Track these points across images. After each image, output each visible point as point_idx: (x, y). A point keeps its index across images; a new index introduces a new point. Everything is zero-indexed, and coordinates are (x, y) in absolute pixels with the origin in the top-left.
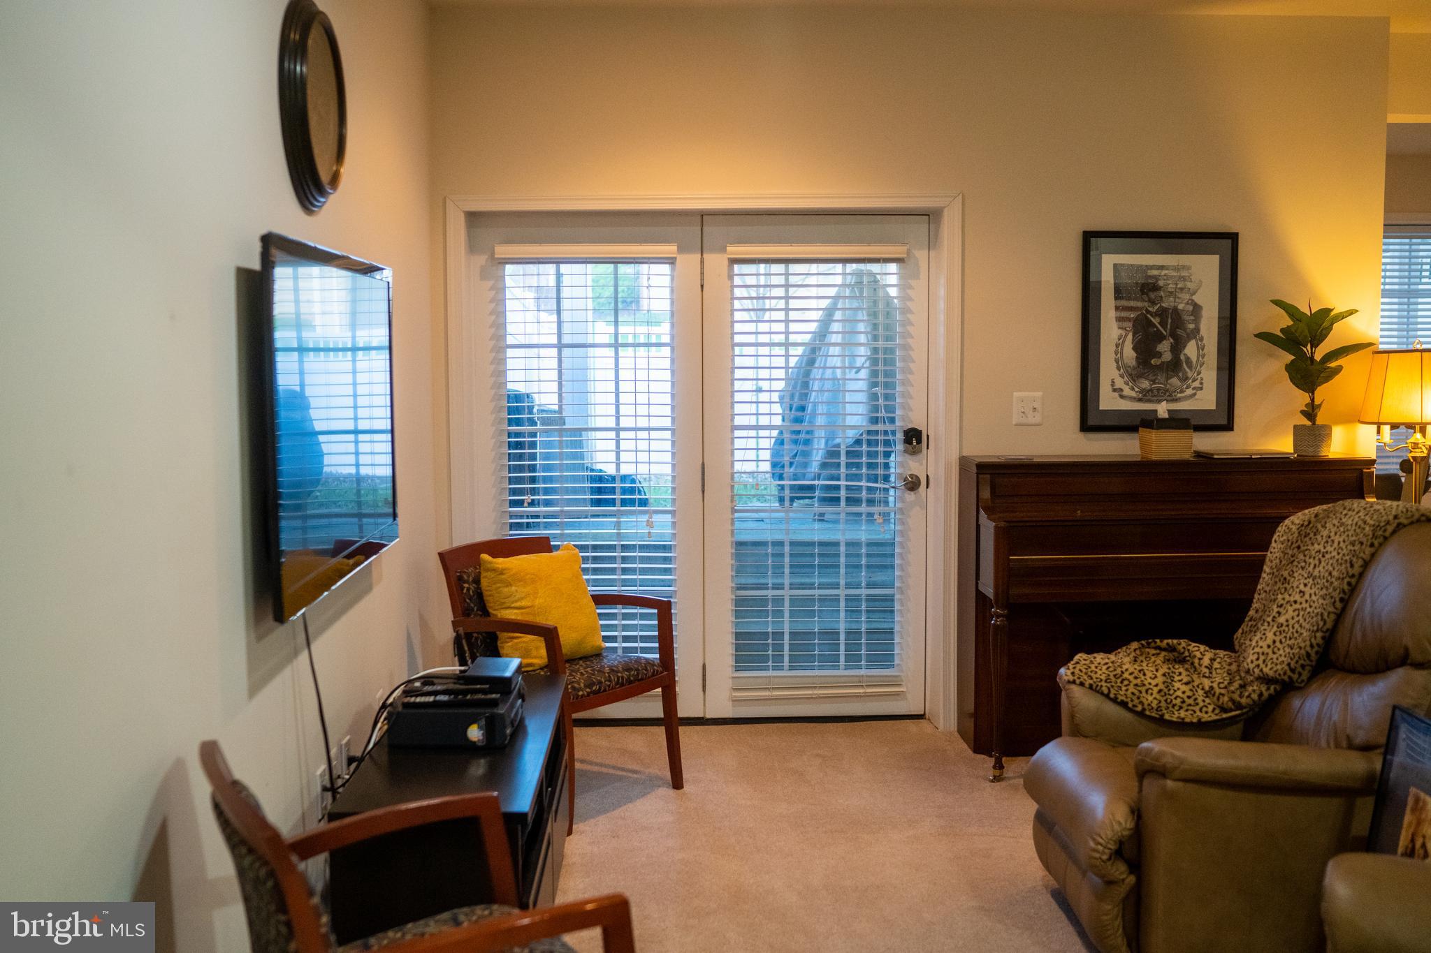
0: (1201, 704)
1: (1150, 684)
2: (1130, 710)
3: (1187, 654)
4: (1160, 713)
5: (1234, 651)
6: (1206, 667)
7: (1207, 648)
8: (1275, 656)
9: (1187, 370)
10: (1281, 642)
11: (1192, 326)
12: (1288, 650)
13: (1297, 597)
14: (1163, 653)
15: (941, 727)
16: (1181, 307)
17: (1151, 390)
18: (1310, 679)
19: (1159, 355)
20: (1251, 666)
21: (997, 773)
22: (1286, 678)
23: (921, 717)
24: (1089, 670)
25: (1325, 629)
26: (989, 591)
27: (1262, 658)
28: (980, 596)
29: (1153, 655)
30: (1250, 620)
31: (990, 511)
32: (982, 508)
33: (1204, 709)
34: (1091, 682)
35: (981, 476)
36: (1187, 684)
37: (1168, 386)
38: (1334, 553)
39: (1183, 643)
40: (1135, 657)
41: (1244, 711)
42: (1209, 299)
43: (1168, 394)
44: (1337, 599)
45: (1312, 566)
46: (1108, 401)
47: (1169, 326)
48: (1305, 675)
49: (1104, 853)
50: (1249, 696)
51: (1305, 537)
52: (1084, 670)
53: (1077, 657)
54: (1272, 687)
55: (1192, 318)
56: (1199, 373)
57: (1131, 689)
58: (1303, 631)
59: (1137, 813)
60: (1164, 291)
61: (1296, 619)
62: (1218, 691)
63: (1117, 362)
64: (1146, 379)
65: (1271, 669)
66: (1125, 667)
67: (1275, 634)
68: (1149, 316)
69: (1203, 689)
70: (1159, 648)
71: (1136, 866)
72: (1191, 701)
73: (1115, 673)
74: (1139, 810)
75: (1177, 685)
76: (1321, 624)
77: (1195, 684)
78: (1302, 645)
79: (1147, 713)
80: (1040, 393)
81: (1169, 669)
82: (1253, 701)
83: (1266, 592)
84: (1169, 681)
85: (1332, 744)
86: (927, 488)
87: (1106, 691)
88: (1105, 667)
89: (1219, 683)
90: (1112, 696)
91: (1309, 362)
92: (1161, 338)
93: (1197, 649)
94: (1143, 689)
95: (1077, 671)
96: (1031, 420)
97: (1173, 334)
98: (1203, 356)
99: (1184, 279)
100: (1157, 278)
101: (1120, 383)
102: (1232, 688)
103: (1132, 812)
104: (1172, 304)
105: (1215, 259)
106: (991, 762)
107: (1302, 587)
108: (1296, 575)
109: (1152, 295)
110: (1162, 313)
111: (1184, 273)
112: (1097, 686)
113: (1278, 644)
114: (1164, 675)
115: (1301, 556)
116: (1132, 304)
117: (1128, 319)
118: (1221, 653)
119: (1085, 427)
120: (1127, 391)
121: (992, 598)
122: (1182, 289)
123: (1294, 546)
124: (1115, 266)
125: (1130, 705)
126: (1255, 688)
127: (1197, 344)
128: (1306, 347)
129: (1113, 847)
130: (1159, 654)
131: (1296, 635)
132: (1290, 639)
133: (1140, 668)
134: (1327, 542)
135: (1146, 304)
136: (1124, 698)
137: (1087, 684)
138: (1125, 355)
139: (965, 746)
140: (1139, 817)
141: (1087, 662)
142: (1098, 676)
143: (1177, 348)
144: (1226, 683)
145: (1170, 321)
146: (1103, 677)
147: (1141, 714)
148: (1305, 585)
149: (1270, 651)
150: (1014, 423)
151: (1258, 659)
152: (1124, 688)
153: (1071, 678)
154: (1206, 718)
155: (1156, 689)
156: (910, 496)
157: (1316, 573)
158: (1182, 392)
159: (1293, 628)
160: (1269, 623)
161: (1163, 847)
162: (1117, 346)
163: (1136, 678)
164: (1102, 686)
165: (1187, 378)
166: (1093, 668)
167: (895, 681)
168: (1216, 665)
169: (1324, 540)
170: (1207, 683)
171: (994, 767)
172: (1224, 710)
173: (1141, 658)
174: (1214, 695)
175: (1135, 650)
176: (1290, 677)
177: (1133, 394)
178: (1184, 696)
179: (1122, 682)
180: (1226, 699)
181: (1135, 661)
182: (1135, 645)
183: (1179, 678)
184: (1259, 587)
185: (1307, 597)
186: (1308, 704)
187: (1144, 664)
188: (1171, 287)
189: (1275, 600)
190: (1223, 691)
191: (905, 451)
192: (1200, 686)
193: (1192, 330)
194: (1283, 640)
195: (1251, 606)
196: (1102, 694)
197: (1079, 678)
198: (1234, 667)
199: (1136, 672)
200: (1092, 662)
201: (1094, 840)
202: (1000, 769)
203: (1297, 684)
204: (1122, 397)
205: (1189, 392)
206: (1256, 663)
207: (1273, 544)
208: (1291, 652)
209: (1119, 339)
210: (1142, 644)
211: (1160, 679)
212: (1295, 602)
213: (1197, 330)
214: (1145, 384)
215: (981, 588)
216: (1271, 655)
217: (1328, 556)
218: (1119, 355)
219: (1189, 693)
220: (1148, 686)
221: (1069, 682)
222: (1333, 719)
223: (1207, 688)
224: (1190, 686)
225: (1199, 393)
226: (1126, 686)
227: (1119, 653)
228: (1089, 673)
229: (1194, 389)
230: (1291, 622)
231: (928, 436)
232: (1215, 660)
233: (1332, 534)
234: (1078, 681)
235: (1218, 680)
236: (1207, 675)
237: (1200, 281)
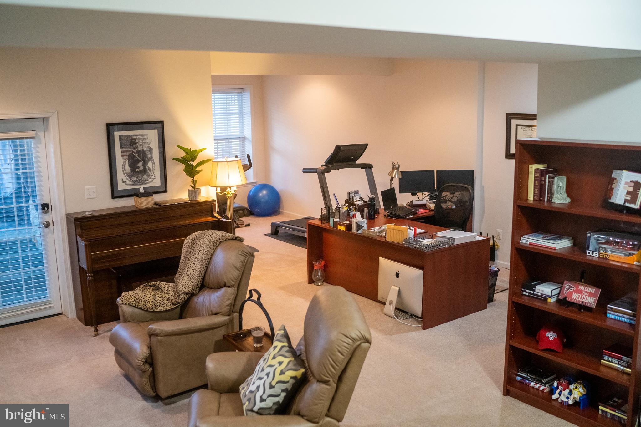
0: (166, 303)
1: (149, 300)
2: (143, 310)
3: (159, 286)
4: (153, 309)
5: (174, 283)
6: (166, 290)
7: (166, 283)
8: (188, 285)
9: (149, 172)
10: (189, 281)
11: (149, 156)
12: (191, 283)
13: (193, 265)
14: (152, 287)
15: (70, 317)
16: (145, 149)
17: (137, 181)
18: (199, 292)
19: (139, 168)
20: (181, 289)
21: (96, 333)
22: (192, 292)
23: (61, 314)
24: (128, 298)
25: (202, 276)
26: (85, 267)
27: (184, 286)
28: (81, 268)
29: (148, 289)
30: (179, 273)
31: (81, 236)
32: (79, 236)
33: (167, 305)
34: (129, 303)
35: (76, 223)
36: (161, 297)
37: (143, 179)
38: (203, 251)
39: (158, 282)
40: (143, 291)
41: (180, 304)
42: (155, 145)
43: (143, 182)
44: (205, 267)
45: (196, 255)
46: (121, 186)
47: (141, 157)
48: (197, 291)
49: (141, 363)
50: (181, 299)
51: (194, 244)
52: (126, 299)
53: (123, 294)
54: (188, 295)
55: (149, 153)
56: (154, 173)
57: (143, 303)
58: (195, 277)
59: (150, 348)
60: (138, 144)
61: (193, 273)
62: (171, 298)
63: (123, 171)
64: (135, 177)
65: (187, 290)
66: (140, 295)
67: (187, 278)
68: (134, 154)
69: (166, 298)
70: (150, 286)
71: (152, 364)
72: (163, 303)
73: (137, 298)
74: (151, 347)
75: (157, 298)
76: (201, 274)
77: (163, 297)
78: (196, 281)
79: (149, 310)
80: (95, 186)
81: (154, 293)
82: (183, 301)
83: (183, 262)
84: (155, 297)
85: (207, 314)
86: (53, 225)
87: (134, 305)
88: (133, 296)
89: (171, 296)
90: (136, 306)
91: (191, 168)
92: (139, 161)
93: (162, 284)
94: (147, 302)
95: (123, 299)
96: (92, 196)
97: (143, 160)
98: (155, 167)
99: (144, 139)
100: (135, 139)
101: (125, 179)
102: (175, 297)
103: (149, 348)
104: (142, 148)
105: (156, 131)
106: (93, 329)
107: (194, 262)
108: (192, 257)
109: (134, 146)
110: (139, 152)
111: (145, 137)
112: (131, 304)
113: (188, 281)
114: (153, 296)
115: (193, 251)
116: (127, 149)
117: (126, 155)
118: (171, 284)
119: (114, 197)
120: (128, 182)
121: (86, 269)
122: (145, 143)
123: (190, 248)
124: (120, 136)
125: (143, 308)
126: (183, 296)
127: (152, 162)
128: (190, 162)
129: (144, 361)
130: (150, 288)
131: (193, 278)
132: (192, 279)
133: (145, 295)
134: (200, 247)
135: (132, 149)
136: (140, 306)
137: (127, 304)
138: (126, 169)
139: (81, 323)
140: (151, 349)
141: (126, 296)
142: (131, 300)
143: (145, 165)
144: (173, 295)
145: (141, 155)
146: (133, 300)
147: (147, 311)
148: (195, 261)
149: (186, 284)
150: (86, 198)
151: (182, 287)
152: (140, 303)
153: (122, 303)
154: (168, 308)
155: (151, 301)
156: (46, 230)
157: (198, 257)
158: (148, 180)
159: (192, 275)
160: (185, 274)
161: (160, 359)
162: (123, 166)
163: (144, 298)
164: (132, 304)
165: (149, 175)
166: (129, 297)
167: (48, 302)
168: (169, 289)
169: (199, 246)
170: (167, 296)
171: (95, 331)
172: (174, 304)
173: (145, 291)
174: (170, 300)
175: (142, 288)
176: (193, 292)
177: (130, 183)
178: (160, 302)
179: (139, 301)
180: (174, 301)
181: (143, 292)
182: (142, 286)
183: (158, 296)
184: (181, 261)
185: (196, 265)
186: (199, 300)
187: (146, 293)
188: (141, 142)
189: (186, 266)
190: (173, 298)
191: (43, 212)
192: (165, 297)
193: (150, 158)
194: (190, 280)
195: (179, 267)
196: (133, 306)
197: (124, 302)
198: (175, 290)
199: (143, 296)
200: (128, 295)
201: (137, 359)
202: (97, 332)
203: (195, 294)
204: (126, 184)
205: (151, 180)
206: (182, 288)
207: (184, 246)
208: (193, 284)
209: (123, 163)
210: (144, 285)
211: (152, 297)
212: (192, 267)
213: (152, 157)
214: (134, 179)
215: (81, 265)
216: (186, 285)
217: (201, 252)
218: (124, 169)
219: (162, 301)
220: (148, 301)
221: (121, 304)
222: (207, 305)
223: (167, 298)
224: (162, 298)
225: (154, 180)
226: (141, 302)
227: (137, 290)
228: (128, 300)
229: (152, 179)
230: (192, 274)
231: (51, 206)
232: (169, 287)
233: (202, 244)
234: (124, 303)
235: (171, 294)
236: (167, 293)
237: (151, 139)
